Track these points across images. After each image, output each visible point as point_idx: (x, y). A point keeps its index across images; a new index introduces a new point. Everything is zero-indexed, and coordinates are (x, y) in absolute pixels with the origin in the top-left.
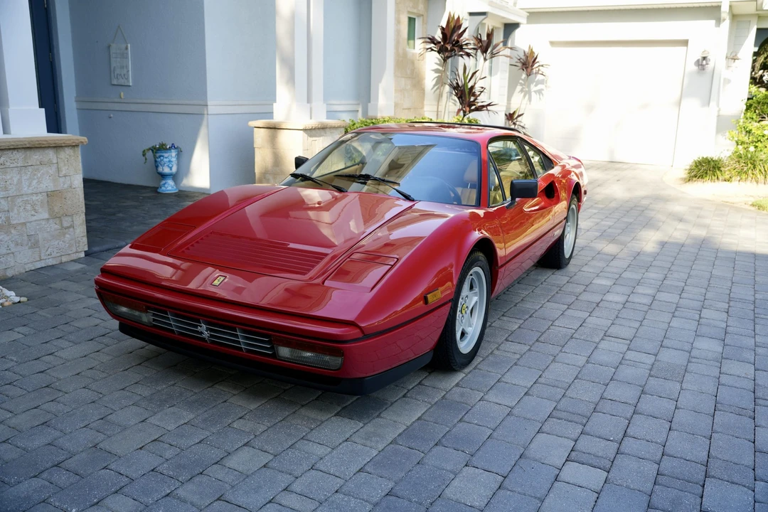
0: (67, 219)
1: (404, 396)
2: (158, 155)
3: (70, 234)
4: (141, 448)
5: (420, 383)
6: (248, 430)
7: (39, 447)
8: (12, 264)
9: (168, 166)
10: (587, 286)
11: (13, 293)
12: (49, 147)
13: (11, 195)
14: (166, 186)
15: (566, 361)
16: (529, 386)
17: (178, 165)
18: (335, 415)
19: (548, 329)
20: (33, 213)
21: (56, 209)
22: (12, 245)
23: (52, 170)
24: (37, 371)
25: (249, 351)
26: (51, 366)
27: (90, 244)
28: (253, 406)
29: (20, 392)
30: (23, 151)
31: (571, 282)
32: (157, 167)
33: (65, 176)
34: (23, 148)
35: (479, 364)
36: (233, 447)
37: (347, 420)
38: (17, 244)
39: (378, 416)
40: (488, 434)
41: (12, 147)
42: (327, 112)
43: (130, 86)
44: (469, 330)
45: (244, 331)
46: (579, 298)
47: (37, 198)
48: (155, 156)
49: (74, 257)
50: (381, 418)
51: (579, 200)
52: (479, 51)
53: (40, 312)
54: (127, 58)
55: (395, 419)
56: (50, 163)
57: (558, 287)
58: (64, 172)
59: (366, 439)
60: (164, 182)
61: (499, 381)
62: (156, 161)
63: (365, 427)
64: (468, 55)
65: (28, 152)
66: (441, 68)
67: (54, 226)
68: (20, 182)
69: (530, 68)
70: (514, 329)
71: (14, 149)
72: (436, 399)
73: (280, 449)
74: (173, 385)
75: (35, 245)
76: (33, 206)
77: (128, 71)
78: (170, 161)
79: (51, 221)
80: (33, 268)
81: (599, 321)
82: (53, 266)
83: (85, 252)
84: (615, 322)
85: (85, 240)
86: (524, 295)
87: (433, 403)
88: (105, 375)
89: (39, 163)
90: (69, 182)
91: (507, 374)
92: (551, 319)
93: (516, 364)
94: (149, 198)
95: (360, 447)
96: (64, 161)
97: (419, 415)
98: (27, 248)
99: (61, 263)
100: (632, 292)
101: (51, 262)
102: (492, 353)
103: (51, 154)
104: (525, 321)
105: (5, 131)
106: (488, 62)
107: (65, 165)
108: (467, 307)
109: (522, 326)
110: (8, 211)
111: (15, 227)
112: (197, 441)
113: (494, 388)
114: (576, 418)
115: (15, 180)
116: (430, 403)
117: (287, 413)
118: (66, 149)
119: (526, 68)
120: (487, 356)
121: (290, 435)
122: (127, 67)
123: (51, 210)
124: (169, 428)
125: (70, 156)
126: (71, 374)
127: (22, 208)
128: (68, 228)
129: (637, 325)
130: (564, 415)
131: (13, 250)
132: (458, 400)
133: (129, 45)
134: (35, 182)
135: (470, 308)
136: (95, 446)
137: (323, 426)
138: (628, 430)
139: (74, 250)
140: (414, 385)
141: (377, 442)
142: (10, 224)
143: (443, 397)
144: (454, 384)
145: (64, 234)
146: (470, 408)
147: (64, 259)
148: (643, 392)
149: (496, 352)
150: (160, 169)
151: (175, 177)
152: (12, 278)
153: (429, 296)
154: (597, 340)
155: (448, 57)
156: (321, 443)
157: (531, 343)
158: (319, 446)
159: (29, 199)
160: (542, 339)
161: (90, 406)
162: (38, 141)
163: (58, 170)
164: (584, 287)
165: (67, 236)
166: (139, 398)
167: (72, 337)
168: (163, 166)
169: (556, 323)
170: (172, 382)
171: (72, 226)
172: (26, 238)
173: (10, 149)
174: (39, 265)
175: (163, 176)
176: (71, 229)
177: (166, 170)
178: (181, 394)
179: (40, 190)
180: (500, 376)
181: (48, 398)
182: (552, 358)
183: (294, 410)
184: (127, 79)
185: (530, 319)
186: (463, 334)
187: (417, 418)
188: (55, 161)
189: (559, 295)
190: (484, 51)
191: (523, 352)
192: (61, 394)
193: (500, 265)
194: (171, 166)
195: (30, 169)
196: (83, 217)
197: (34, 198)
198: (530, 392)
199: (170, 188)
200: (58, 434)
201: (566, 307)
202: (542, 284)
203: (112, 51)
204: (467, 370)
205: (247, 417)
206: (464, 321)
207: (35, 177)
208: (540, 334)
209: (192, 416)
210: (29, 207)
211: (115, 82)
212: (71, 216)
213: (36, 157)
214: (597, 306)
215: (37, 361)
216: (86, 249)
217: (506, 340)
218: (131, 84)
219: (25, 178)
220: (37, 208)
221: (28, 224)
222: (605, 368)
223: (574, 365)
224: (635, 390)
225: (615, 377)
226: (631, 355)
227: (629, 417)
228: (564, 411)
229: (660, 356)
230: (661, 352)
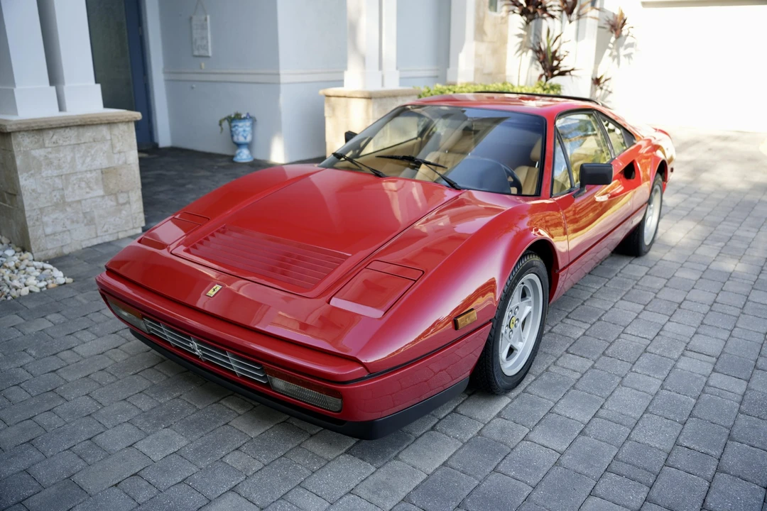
0: (122, 195)
1: (433, 428)
2: (233, 124)
3: (126, 211)
4: (116, 485)
5: (455, 411)
6: (240, 468)
7: (13, 474)
8: (69, 242)
9: (243, 135)
10: (668, 280)
11: (61, 274)
12: (101, 124)
13: (65, 173)
14: (241, 154)
15: (636, 386)
16: (586, 421)
17: (253, 134)
18: (346, 452)
19: (618, 338)
20: (88, 190)
21: (111, 186)
22: (68, 223)
23: (106, 147)
24: (50, 370)
25: (243, 377)
26: (65, 364)
27: (147, 221)
28: (254, 434)
29: (24, 396)
30: (76, 129)
31: (650, 275)
32: (232, 136)
33: (120, 152)
34: (75, 126)
35: (530, 384)
36: (216, 492)
37: (357, 461)
38: (73, 222)
39: (396, 457)
40: (526, 494)
41: (63, 125)
42: (401, 78)
43: (208, 57)
44: (520, 346)
45: (235, 356)
46: (658, 296)
47: (92, 175)
48: (231, 127)
49: (132, 233)
50: (400, 460)
51: (665, 179)
52: (564, 13)
53: (80, 297)
54: (206, 29)
55: (415, 462)
56: (103, 140)
57: (634, 280)
58: (118, 149)
59: (374, 493)
60: (238, 151)
61: (550, 411)
62: (231, 131)
63: (377, 474)
64: (553, 17)
65: (81, 130)
66: (522, 32)
67: (110, 203)
68: (73, 159)
69: (619, 31)
70: (578, 336)
71: (66, 127)
72: (471, 436)
73: (269, 500)
74: (178, 397)
75: (90, 222)
76: (88, 184)
77: (207, 42)
78: (244, 131)
79: (106, 198)
80: (90, 245)
81: (678, 328)
82: (109, 243)
83: (143, 228)
84: (700, 330)
85: (142, 216)
86: (594, 291)
87: (465, 441)
88: (113, 379)
89: (91, 140)
90: (124, 158)
91: (562, 402)
92: (623, 324)
93: (574, 387)
94: (223, 167)
95: (364, 504)
96: (118, 138)
97: (446, 458)
98: (83, 225)
99: (118, 239)
100: (722, 290)
101: (107, 239)
102: (547, 370)
103: (104, 131)
104: (592, 325)
105: (61, 108)
106: (574, 23)
107: (119, 141)
108: (518, 319)
109: (587, 333)
110: (63, 189)
111: (70, 204)
112: (179, 479)
113: (543, 421)
114: (641, 475)
115: (69, 159)
116: (461, 440)
117: (291, 446)
118: (120, 125)
119: (616, 30)
120: (541, 375)
121: (285, 479)
122: (206, 38)
123: (106, 187)
124: (155, 458)
125: (124, 132)
126: (80, 376)
127: (77, 186)
128: (124, 204)
129: (725, 335)
130: (624, 468)
131: (69, 228)
132: (496, 437)
133: (208, 17)
134: (88, 160)
135: (522, 320)
136: (69, 478)
137: (328, 467)
138: (709, 499)
139: (131, 226)
140: (447, 412)
141: (386, 498)
142: (64, 202)
143: (479, 433)
144: (494, 414)
145: (120, 211)
146: (509, 450)
147: (121, 235)
148: (730, 437)
149: (553, 369)
150: (235, 139)
151: (249, 146)
152: (68, 256)
153: (458, 319)
154: (676, 357)
155: (531, 20)
156: (319, 494)
157: (595, 357)
158: (316, 498)
159: (83, 176)
160: (609, 351)
161: (83, 420)
162: (89, 118)
163: (113, 146)
164: (664, 281)
165: (124, 212)
166: (137, 412)
167: (97, 329)
168: (238, 135)
169: (629, 330)
170: (178, 394)
171: (128, 202)
172: (81, 215)
173: (62, 127)
174: (95, 242)
175: (239, 145)
176: (127, 206)
177: (241, 139)
178: (182, 410)
179: (94, 167)
180: (552, 404)
181: (47, 407)
182: (618, 380)
183: (299, 442)
184: (207, 50)
185: (598, 324)
186: (511, 350)
187: (441, 463)
188: (108, 138)
189: (634, 291)
190: (570, 12)
191: (585, 370)
192: (61, 402)
193: (560, 268)
194: (245, 135)
195: (83, 146)
196: (139, 193)
197: (89, 175)
198: (587, 431)
199: (244, 157)
200: (38, 456)
201: (642, 307)
202: (616, 275)
203: (194, 22)
204: (513, 394)
205: (244, 448)
206: (512, 336)
207: (89, 154)
208: (608, 344)
209: (184, 442)
210: (83, 185)
211: (196, 53)
212: (127, 192)
213: (89, 134)
214: (679, 307)
215: (55, 357)
216: (143, 224)
217: (567, 351)
218: (210, 54)
219: (79, 155)
220: (91, 185)
221: (83, 202)
222: (683, 398)
223: (645, 392)
224: (720, 434)
225: (695, 413)
226: (716, 379)
227: (710, 477)
228: (626, 463)
229: (753, 382)
230: (755, 376)
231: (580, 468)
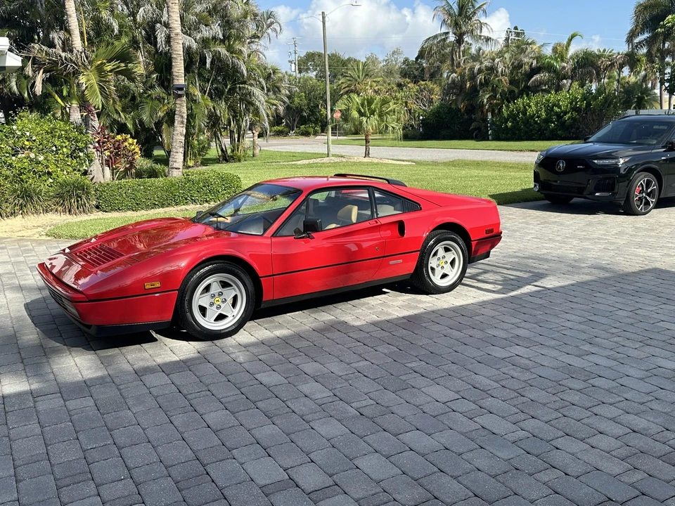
15: (24, 435)
16: (13, 473)
114: (80, 478)
130: (68, 481)
138: (128, 464)
148: (109, 430)
154: (32, 405)
198: (20, 478)
222: (63, 425)
223: (33, 436)
224: (103, 431)
225: (77, 429)
226: (71, 404)
227: (119, 455)
228: (65, 478)
229: (94, 395)
230: (93, 391)
231: (40, 498)
